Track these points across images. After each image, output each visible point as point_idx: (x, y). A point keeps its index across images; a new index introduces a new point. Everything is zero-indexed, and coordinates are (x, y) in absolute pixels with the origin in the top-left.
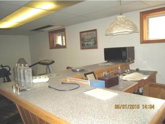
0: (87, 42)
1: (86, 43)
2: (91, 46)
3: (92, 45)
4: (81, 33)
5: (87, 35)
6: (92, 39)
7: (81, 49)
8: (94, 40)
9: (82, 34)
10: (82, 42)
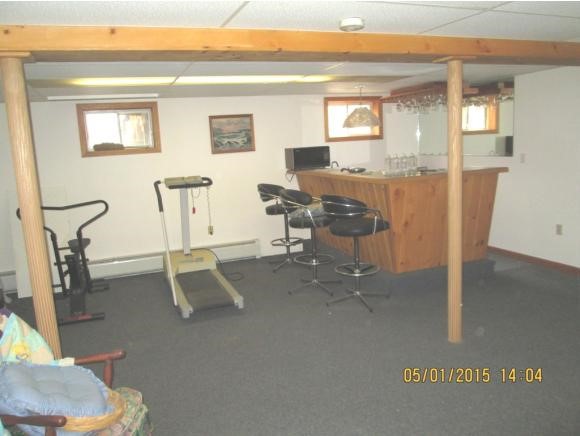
0: (228, 137)
1: (226, 141)
2: (238, 146)
3: (241, 144)
4: (211, 118)
5: (229, 124)
6: (241, 132)
7: (214, 152)
8: (246, 134)
9: (214, 120)
10: (216, 139)
